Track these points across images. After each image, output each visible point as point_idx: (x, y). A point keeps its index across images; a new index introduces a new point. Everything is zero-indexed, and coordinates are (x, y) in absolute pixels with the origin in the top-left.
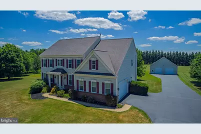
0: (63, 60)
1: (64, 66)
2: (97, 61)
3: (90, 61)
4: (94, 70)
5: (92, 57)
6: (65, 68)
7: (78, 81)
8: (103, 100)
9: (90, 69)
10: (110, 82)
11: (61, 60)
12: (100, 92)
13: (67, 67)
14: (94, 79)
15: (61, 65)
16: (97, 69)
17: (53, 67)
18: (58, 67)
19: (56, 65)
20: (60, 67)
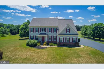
1: (46, 31)
2: (70, 29)
3: (66, 29)
4: (68, 33)
5: (67, 27)
6: (46, 32)
7: (60, 38)
8: (72, 44)
9: (66, 32)
10: (75, 37)
11: (44, 29)
12: (71, 42)
13: (48, 32)
14: (68, 37)
16: (70, 32)
17: (38, 32)
18: (42, 32)
19: (41, 31)
20: (43, 32)
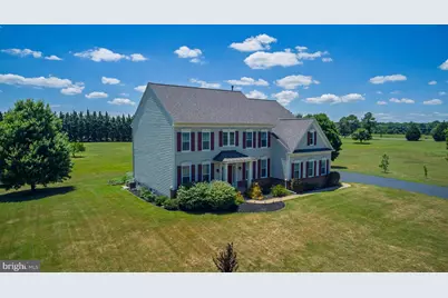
0: (237, 132)
1: (237, 144)
2: (315, 133)
3: (309, 133)
4: (312, 146)
6: (240, 149)
7: (293, 165)
11: (232, 134)
12: (317, 174)
13: (244, 147)
14: (311, 158)
15: (232, 143)
16: (315, 144)
17: (212, 148)
18: (224, 148)
19: (221, 145)
20: (229, 147)
